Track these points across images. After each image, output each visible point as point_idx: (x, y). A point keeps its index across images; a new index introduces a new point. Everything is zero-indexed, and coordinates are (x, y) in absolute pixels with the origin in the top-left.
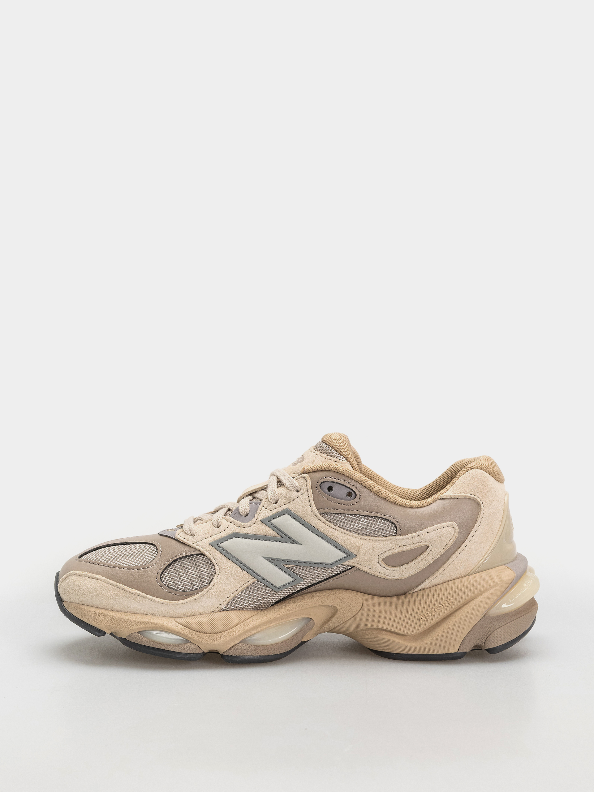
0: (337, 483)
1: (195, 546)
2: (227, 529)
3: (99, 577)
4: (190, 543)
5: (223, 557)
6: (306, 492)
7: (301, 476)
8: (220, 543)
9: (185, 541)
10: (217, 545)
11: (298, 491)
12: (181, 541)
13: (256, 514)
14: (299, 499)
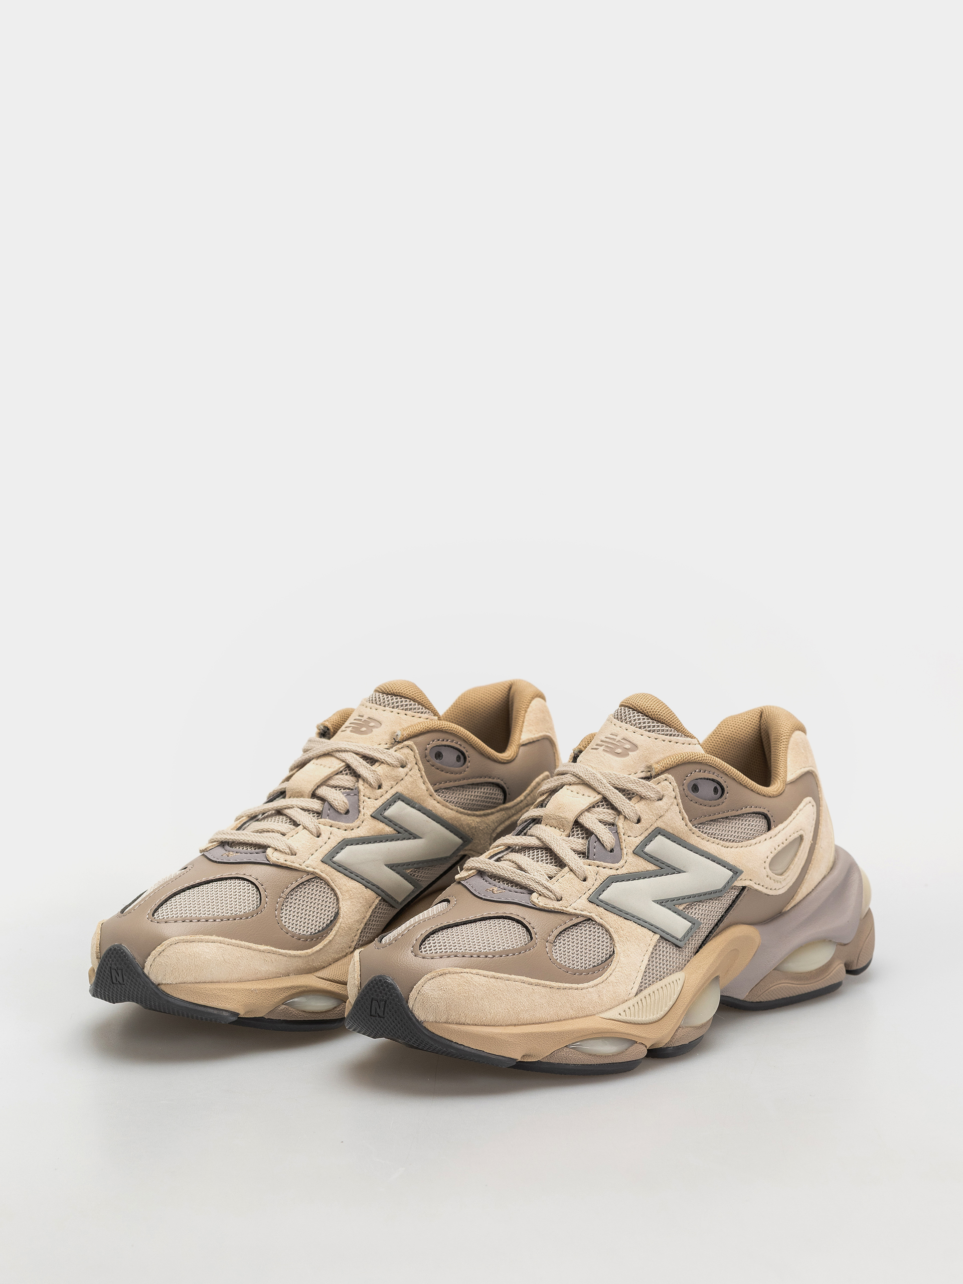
0: (445, 746)
1: (303, 867)
2: (331, 836)
3: (214, 938)
4: (296, 865)
5: (341, 875)
6: (416, 765)
7: (404, 745)
8: (333, 858)
9: (289, 863)
10: (329, 860)
11: (403, 767)
12: (283, 865)
13: (360, 808)
14: (410, 776)
